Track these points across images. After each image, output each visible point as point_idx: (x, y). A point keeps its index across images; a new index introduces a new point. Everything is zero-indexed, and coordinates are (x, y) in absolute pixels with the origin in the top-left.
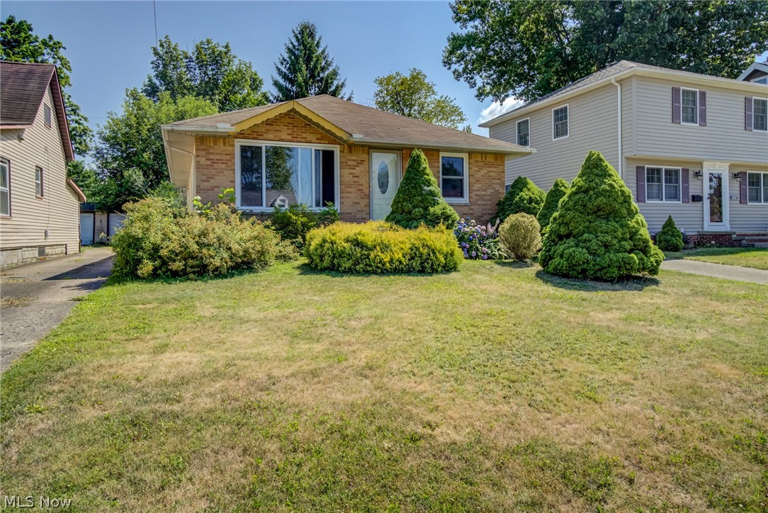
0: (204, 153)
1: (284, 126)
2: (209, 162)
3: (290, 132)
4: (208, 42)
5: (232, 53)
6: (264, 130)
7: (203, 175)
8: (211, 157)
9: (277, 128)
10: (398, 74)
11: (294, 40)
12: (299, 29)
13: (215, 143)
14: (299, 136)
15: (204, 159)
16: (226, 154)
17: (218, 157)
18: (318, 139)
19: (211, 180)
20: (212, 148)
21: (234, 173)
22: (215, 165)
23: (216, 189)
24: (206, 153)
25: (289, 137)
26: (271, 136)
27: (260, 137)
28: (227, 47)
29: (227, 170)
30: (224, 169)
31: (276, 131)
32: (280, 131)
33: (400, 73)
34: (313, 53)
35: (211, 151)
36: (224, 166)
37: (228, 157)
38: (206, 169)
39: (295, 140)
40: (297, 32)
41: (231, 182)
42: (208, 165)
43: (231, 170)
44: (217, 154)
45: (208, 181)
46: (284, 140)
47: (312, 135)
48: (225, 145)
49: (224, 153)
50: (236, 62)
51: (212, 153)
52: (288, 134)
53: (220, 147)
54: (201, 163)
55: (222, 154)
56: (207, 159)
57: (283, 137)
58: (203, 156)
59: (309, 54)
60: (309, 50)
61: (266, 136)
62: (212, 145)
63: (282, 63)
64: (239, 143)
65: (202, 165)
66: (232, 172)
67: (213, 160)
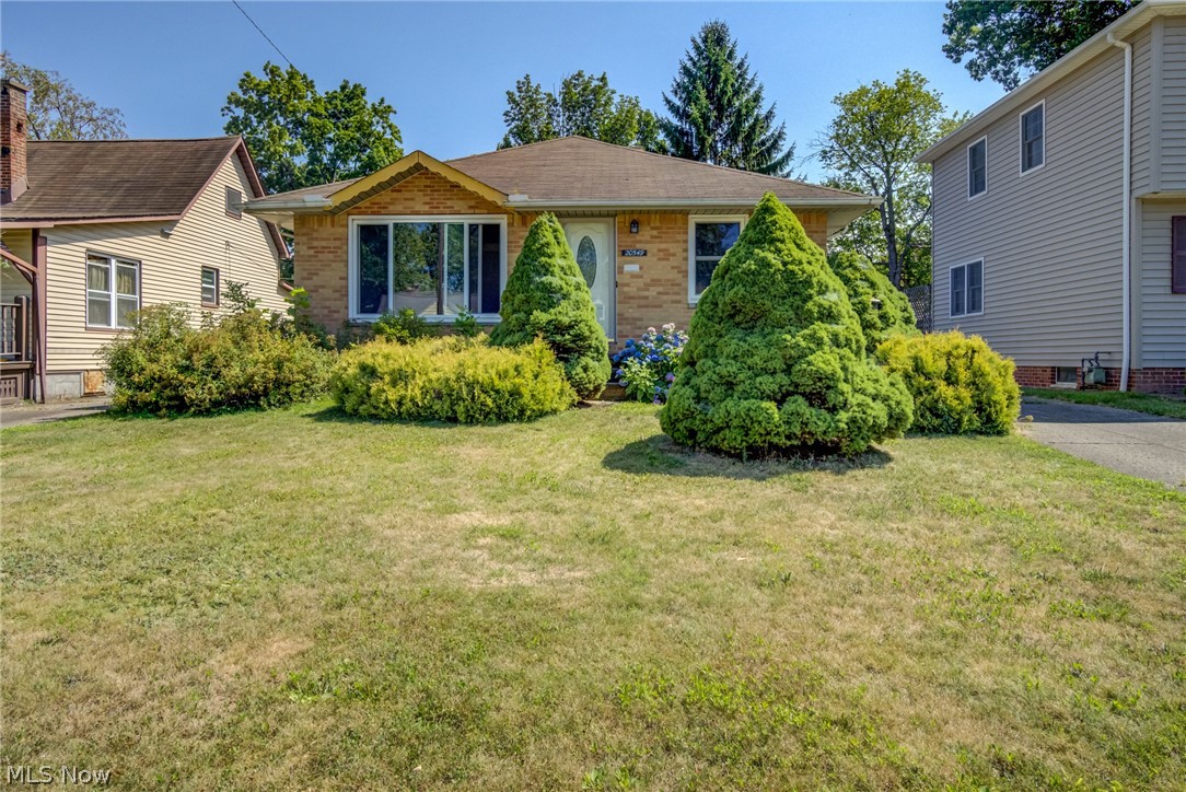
0: (304, 239)
1: (419, 191)
2: (312, 252)
3: (427, 199)
4: (580, 75)
5: (611, 86)
6: (388, 200)
7: (304, 270)
8: (315, 244)
9: (408, 195)
10: (876, 84)
11: (693, 54)
12: (703, 35)
13: (320, 224)
14: (441, 206)
15: (305, 248)
16: (335, 239)
17: (324, 244)
18: (471, 207)
19: (315, 278)
20: (316, 231)
21: (347, 266)
22: (320, 255)
23: (320, 290)
24: (308, 239)
25: (427, 208)
26: (400, 208)
27: (383, 211)
28: (603, 79)
29: (335, 261)
30: (332, 261)
31: (406, 199)
32: (412, 199)
33: (881, 82)
34: (721, 70)
35: (315, 235)
36: (331, 256)
37: (338, 243)
38: (308, 261)
39: (435, 211)
40: (699, 41)
41: (341, 278)
42: (310, 256)
43: (341, 261)
44: (323, 239)
45: (311, 279)
46: (418, 213)
47: (461, 202)
48: (333, 226)
49: (332, 237)
50: (616, 99)
51: (317, 239)
52: (425, 203)
53: (327, 230)
54: (302, 253)
55: (329, 239)
56: (309, 248)
57: (417, 208)
58: (304, 243)
59: (715, 73)
60: (716, 65)
61: (391, 208)
62: (316, 227)
63: (676, 93)
64: (355, 222)
65: (302, 256)
66: (342, 265)
67: (316, 248)
